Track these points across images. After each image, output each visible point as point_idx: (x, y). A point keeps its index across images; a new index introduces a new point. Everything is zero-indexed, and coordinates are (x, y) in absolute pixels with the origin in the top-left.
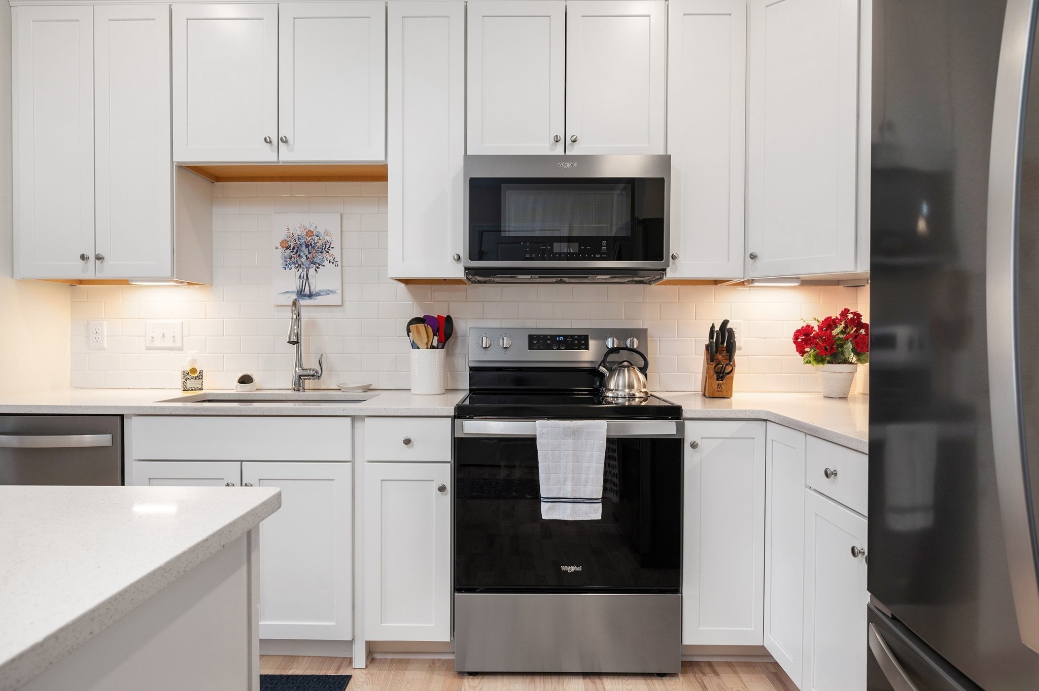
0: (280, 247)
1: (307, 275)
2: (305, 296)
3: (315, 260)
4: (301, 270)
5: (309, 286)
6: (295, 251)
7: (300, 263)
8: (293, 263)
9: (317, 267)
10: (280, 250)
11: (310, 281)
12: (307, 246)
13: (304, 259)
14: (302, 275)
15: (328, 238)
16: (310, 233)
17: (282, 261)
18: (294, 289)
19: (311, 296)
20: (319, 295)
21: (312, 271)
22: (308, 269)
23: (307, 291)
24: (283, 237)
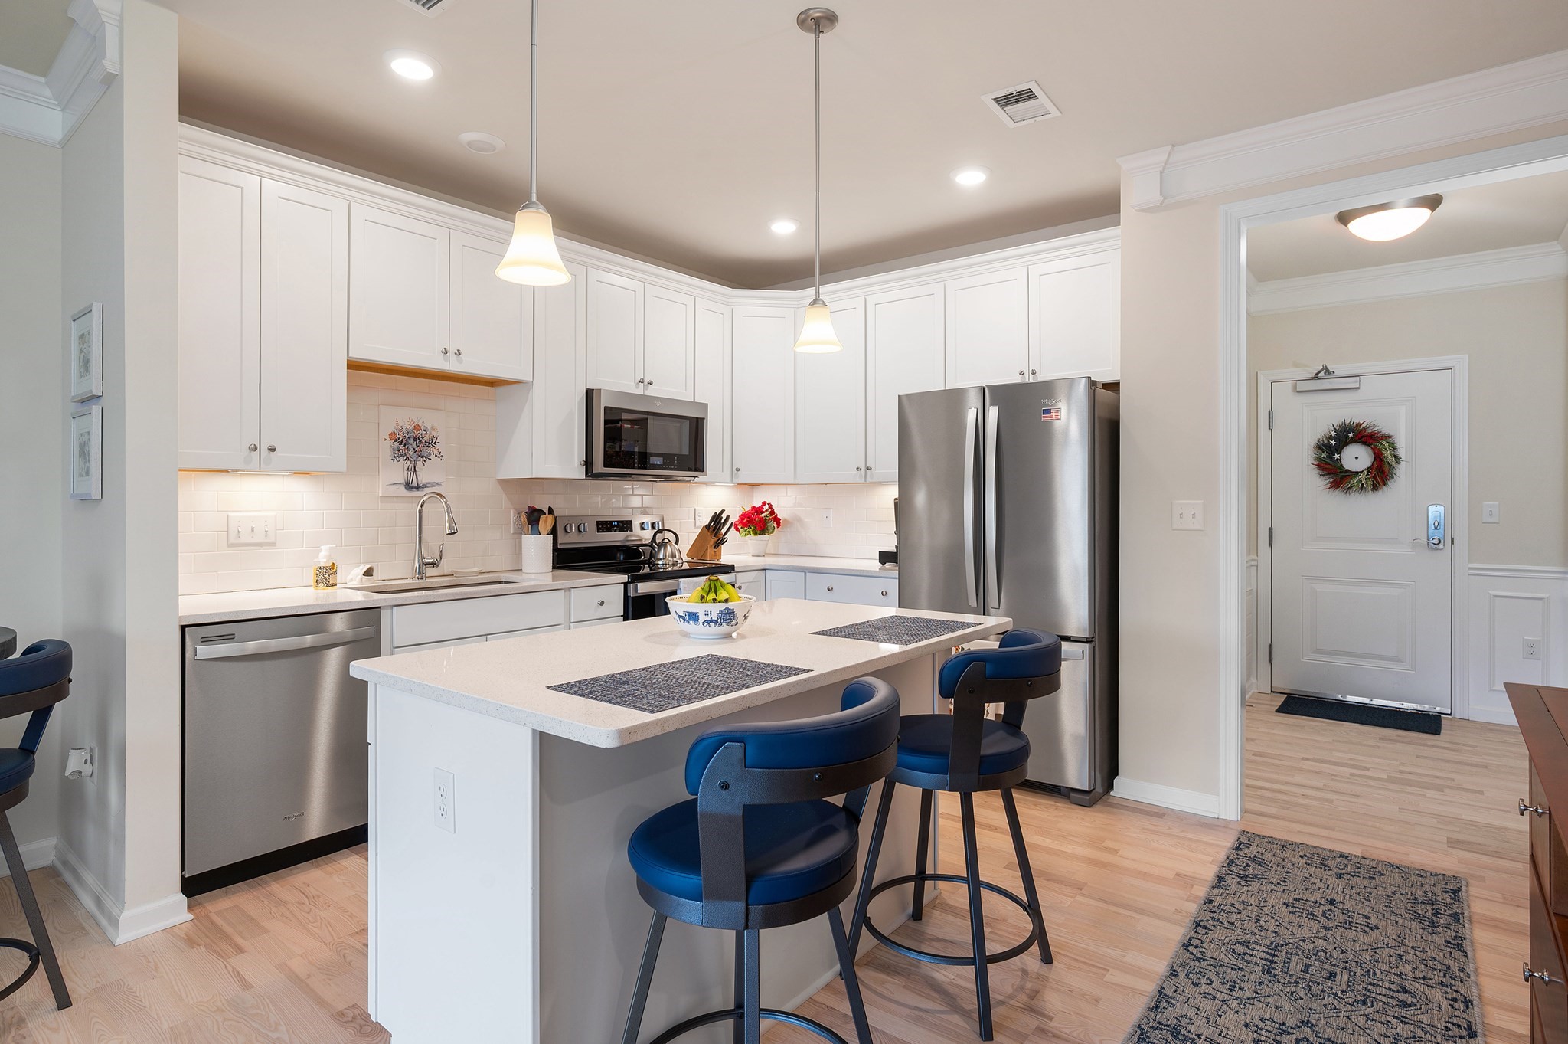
0: (388, 439)
1: (415, 467)
2: (413, 487)
3: (423, 453)
4: (409, 462)
5: (417, 479)
6: (403, 443)
7: (408, 455)
8: (402, 455)
9: (425, 461)
10: (389, 442)
11: (417, 473)
12: (415, 440)
13: (412, 452)
14: (410, 468)
15: (434, 434)
16: (417, 427)
17: (391, 453)
18: (402, 481)
19: (418, 488)
20: (426, 487)
21: (419, 464)
22: (416, 461)
23: (414, 483)
24: (392, 429)
